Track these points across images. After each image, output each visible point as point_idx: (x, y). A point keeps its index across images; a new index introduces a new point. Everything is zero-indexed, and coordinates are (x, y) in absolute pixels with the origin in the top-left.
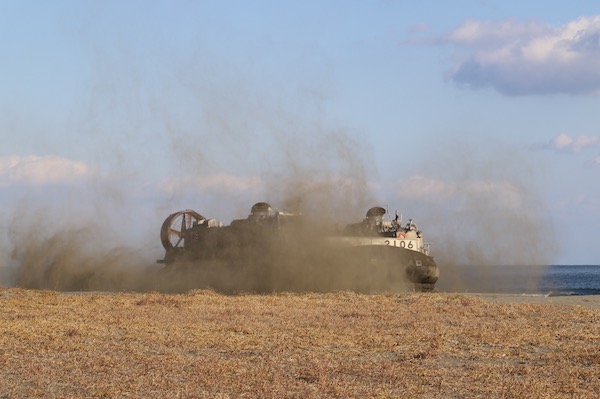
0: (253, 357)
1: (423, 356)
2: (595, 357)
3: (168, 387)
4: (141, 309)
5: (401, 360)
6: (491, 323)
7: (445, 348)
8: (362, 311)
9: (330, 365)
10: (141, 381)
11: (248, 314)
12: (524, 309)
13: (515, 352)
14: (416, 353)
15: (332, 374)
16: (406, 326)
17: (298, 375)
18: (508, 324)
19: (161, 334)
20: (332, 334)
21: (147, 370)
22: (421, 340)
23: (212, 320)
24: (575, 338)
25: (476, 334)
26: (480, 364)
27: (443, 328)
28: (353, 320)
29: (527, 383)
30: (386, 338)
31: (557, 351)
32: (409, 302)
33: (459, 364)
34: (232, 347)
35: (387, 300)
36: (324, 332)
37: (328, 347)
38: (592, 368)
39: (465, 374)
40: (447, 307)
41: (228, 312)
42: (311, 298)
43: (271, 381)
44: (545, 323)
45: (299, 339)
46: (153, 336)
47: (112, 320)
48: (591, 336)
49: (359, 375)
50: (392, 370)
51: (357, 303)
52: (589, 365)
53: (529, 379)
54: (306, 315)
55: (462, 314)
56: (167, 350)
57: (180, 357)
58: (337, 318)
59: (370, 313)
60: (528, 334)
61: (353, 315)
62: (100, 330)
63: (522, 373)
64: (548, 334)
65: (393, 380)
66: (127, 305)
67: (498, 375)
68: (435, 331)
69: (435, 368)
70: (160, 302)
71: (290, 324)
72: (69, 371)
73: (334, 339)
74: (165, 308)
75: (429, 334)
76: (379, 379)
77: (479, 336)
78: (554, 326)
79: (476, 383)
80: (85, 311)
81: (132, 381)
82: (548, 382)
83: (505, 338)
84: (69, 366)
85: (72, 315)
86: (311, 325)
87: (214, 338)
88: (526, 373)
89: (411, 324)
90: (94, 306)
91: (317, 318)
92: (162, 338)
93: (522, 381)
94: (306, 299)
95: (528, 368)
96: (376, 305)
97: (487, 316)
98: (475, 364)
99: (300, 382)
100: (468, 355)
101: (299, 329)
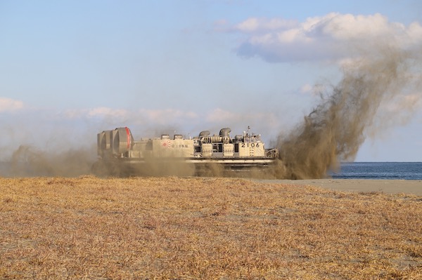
0: (117, 215)
1: (217, 214)
2: (318, 215)
3: (65, 232)
4: (50, 186)
5: (205, 216)
6: (257, 195)
7: (231, 209)
8: (182, 188)
9: (162, 219)
10: (49, 229)
11: (114, 189)
12: (277, 187)
13: (272, 212)
14: (213, 212)
15: (163, 224)
16: (208, 197)
17: (143, 225)
18: (268, 196)
19: (62, 202)
20: (164, 202)
21: (53, 222)
22: (217, 205)
23: (93, 193)
24: (307, 204)
25: (249, 201)
26: (251, 219)
27: (230, 198)
28: (177, 193)
29: (278, 230)
30: (196, 204)
31: (296, 211)
32: (210, 183)
33: (239, 219)
34: (105, 209)
35: (197, 182)
36: (160, 200)
37: (162, 209)
38: (316, 221)
39: (242, 224)
40: (232, 186)
41: (102, 188)
42: (152, 180)
43: (127, 229)
44: (289, 195)
45: (144, 204)
46: (57, 202)
47: (32, 193)
48: (316, 202)
49: (179, 225)
50: (199, 222)
51: (179, 183)
52: (315, 219)
53: (280, 227)
54: (149, 190)
55: (241, 190)
56: (65, 210)
57: (74, 215)
58: (167, 192)
59: (187, 189)
60: (279, 201)
61: (177, 190)
62: (26, 199)
63: (275, 224)
64: (291, 202)
65: (200, 228)
66: (42, 184)
67: (262, 225)
68: (225, 200)
69: (225, 221)
70: (61, 183)
71: (139, 196)
72: (6, 223)
73: (165, 204)
74: (64, 186)
75: (221, 201)
76: (191, 227)
77: (251, 202)
78: (294, 197)
79: (249, 230)
80: (16, 188)
81: (44, 229)
82: (290, 229)
83: (266, 203)
84: (6, 220)
85: (8, 190)
86: (152, 196)
87: (94, 204)
88: (278, 224)
89: (211, 196)
90: (22, 185)
91: (156, 192)
92: (62, 203)
93: (275, 229)
94: (149, 181)
95: (279, 221)
96: (190, 184)
97: (255, 190)
98: (248, 219)
99: (144, 230)
100: (244, 214)
101: (145, 198)
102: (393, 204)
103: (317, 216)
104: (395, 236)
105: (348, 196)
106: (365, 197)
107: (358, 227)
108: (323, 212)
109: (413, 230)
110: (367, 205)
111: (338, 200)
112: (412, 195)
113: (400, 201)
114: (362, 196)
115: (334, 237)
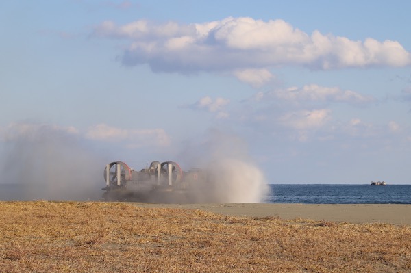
1: (93, 242)
2: (206, 242)
5: (78, 245)
6: (140, 221)
7: (108, 237)
8: (53, 213)
9: (28, 249)
12: (163, 212)
13: (155, 240)
14: (88, 240)
15: (29, 255)
16: (82, 223)
17: (5, 256)
18: (151, 222)
20: (31, 229)
22: (92, 232)
24: (195, 230)
25: (129, 228)
27: (108, 224)
28: (46, 219)
29: (162, 259)
30: (68, 231)
31: (182, 239)
32: (85, 207)
33: (117, 248)
35: (70, 206)
36: (25, 227)
38: (204, 249)
39: (121, 254)
40: (110, 211)
42: (17, 205)
44: (176, 221)
45: (7, 232)
48: (205, 229)
49: (47, 255)
50: (72, 252)
51: (49, 208)
52: (203, 247)
53: (163, 256)
54: (13, 216)
55: (121, 215)
58: (35, 218)
59: (58, 215)
60: (164, 228)
61: (46, 216)
63: (159, 253)
64: (177, 228)
65: (71, 258)
67: (143, 254)
68: (102, 226)
69: (101, 250)
71: (1, 222)
73: (33, 232)
75: (98, 228)
76: (62, 258)
77: (131, 229)
78: (181, 222)
79: (128, 260)
82: (175, 259)
83: (149, 230)
86: (16, 223)
88: (161, 253)
89: (86, 222)
91: (21, 218)
93: (159, 258)
95: (163, 250)
96: (62, 209)
97: (137, 216)
98: (128, 247)
99: (6, 261)
100: (123, 242)
101: (8, 225)
102: (289, 230)
103: (206, 244)
104: (290, 265)
105: (240, 222)
106: (258, 222)
107: (250, 256)
108: (212, 239)
109: (309, 258)
110: (261, 231)
111: (229, 226)
112: (310, 220)
113: (296, 226)
114: (255, 221)
115: (223, 267)
